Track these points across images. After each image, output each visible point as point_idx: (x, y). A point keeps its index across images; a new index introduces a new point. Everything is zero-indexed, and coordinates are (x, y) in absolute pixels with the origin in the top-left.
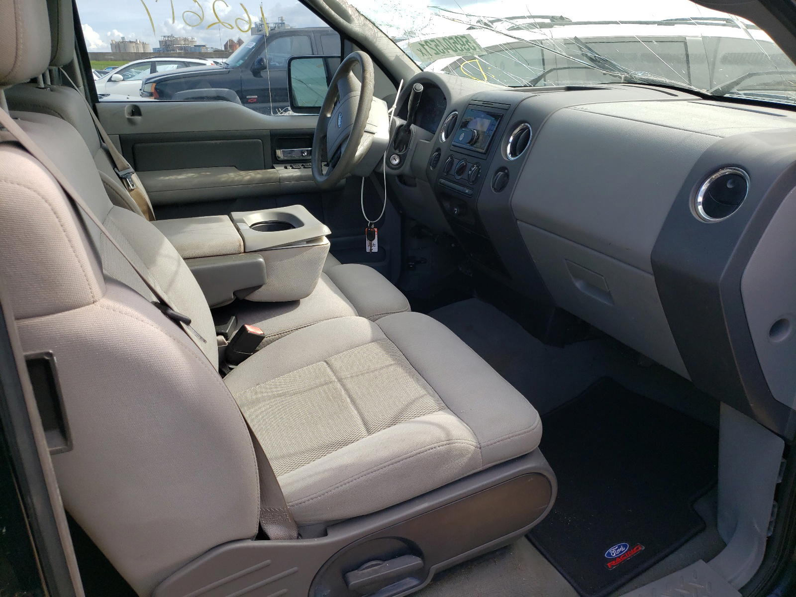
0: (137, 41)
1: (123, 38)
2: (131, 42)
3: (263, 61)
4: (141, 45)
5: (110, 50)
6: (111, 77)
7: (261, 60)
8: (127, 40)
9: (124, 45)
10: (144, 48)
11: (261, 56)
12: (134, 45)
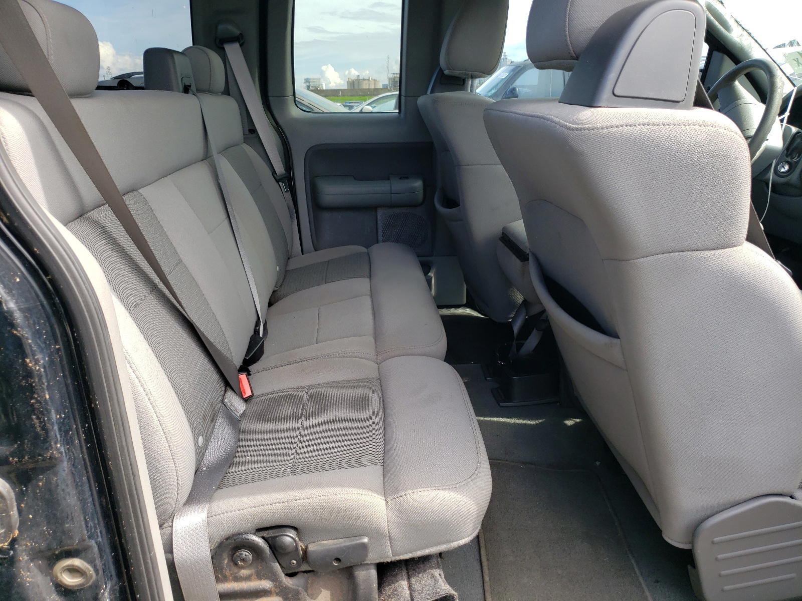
0: (369, 78)
1: (358, 76)
2: (364, 80)
3: (516, 90)
4: (373, 82)
5: (345, 87)
6: (362, 109)
7: (514, 89)
8: (361, 78)
9: (358, 82)
10: (375, 84)
11: (514, 86)
12: (367, 82)
